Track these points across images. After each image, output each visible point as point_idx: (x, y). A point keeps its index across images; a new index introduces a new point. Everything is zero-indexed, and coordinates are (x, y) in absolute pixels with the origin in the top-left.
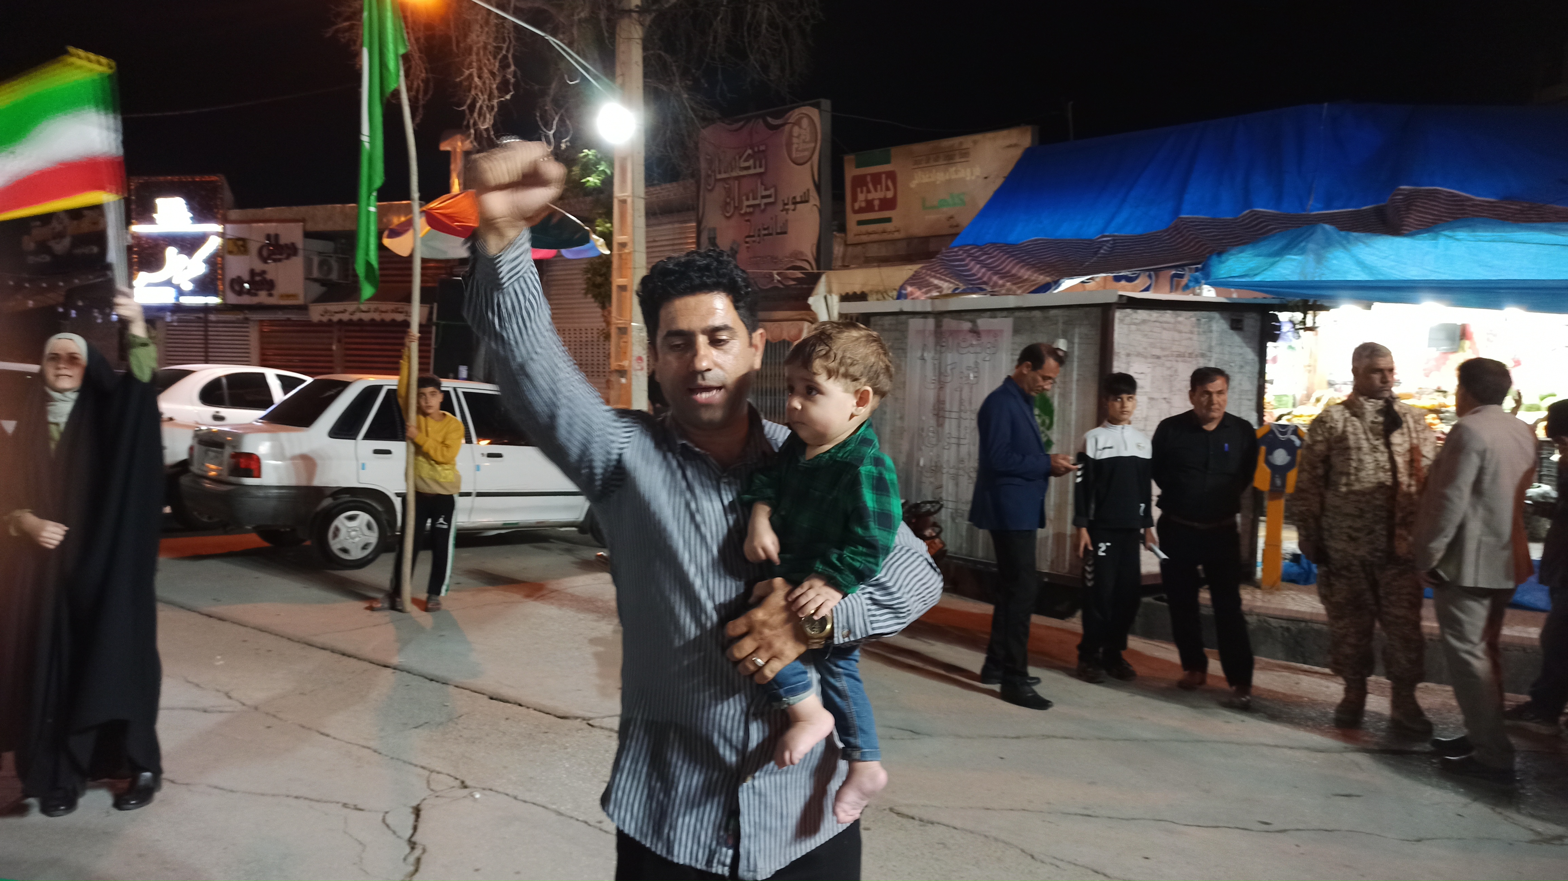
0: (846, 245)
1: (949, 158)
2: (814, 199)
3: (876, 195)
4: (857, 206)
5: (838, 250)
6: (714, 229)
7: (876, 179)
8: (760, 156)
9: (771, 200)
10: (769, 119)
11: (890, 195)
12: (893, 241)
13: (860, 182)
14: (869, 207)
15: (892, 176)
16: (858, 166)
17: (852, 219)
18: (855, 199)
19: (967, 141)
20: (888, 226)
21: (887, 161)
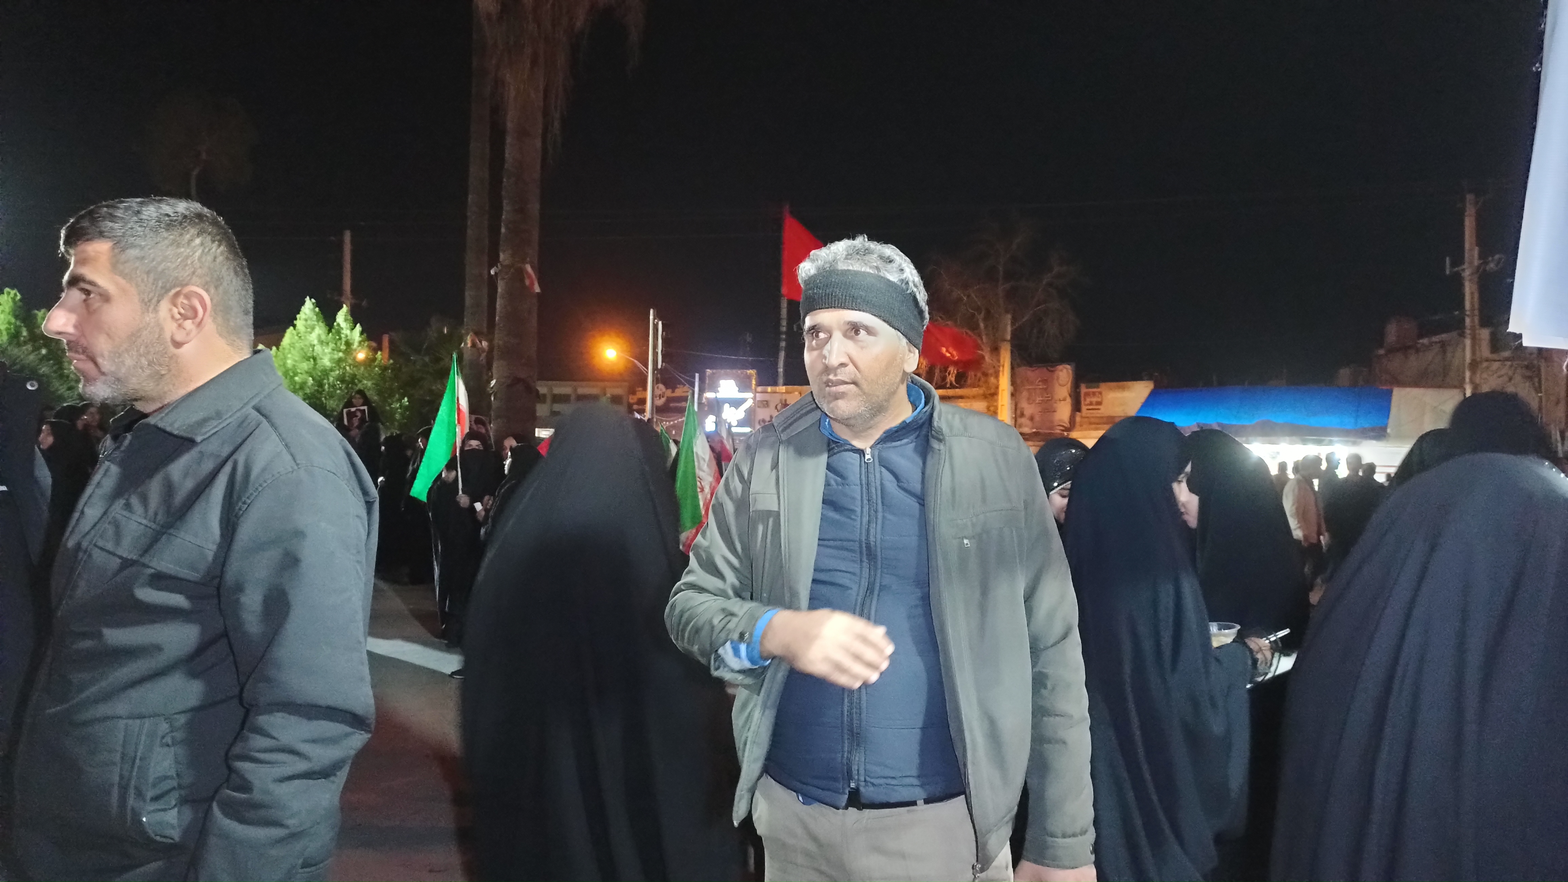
0: (1082, 417)
1: (1123, 388)
2: (1069, 400)
3: (1094, 400)
4: (1086, 403)
5: (1078, 419)
6: (1023, 408)
7: (1094, 394)
8: (1045, 381)
9: (1050, 399)
10: (1049, 368)
11: (1099, 400)
12: (1102, 417)
13: (1087, 394)
14: (1091, 404)
15: (1100, 393)
16: (1087, 387)
17: (1084, 408)
18: (1085, 400)
19: (1130, 383)
20: (1099, 411)
21: (1098, 387)
